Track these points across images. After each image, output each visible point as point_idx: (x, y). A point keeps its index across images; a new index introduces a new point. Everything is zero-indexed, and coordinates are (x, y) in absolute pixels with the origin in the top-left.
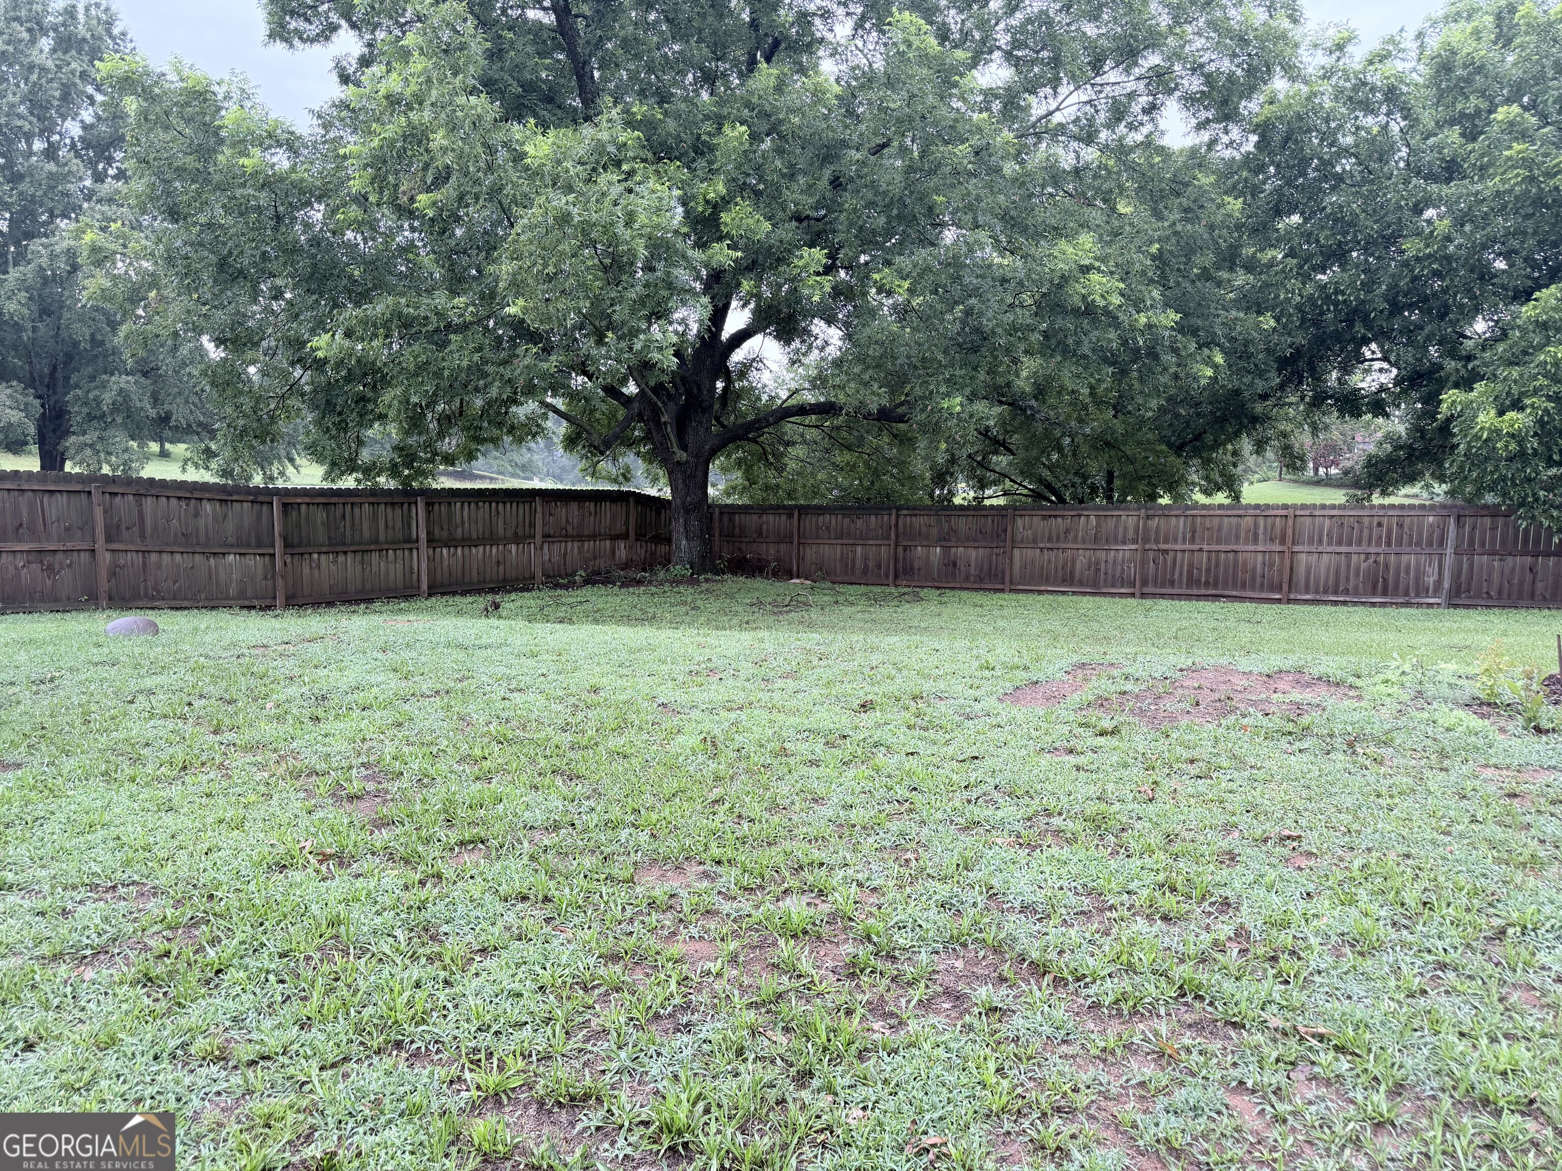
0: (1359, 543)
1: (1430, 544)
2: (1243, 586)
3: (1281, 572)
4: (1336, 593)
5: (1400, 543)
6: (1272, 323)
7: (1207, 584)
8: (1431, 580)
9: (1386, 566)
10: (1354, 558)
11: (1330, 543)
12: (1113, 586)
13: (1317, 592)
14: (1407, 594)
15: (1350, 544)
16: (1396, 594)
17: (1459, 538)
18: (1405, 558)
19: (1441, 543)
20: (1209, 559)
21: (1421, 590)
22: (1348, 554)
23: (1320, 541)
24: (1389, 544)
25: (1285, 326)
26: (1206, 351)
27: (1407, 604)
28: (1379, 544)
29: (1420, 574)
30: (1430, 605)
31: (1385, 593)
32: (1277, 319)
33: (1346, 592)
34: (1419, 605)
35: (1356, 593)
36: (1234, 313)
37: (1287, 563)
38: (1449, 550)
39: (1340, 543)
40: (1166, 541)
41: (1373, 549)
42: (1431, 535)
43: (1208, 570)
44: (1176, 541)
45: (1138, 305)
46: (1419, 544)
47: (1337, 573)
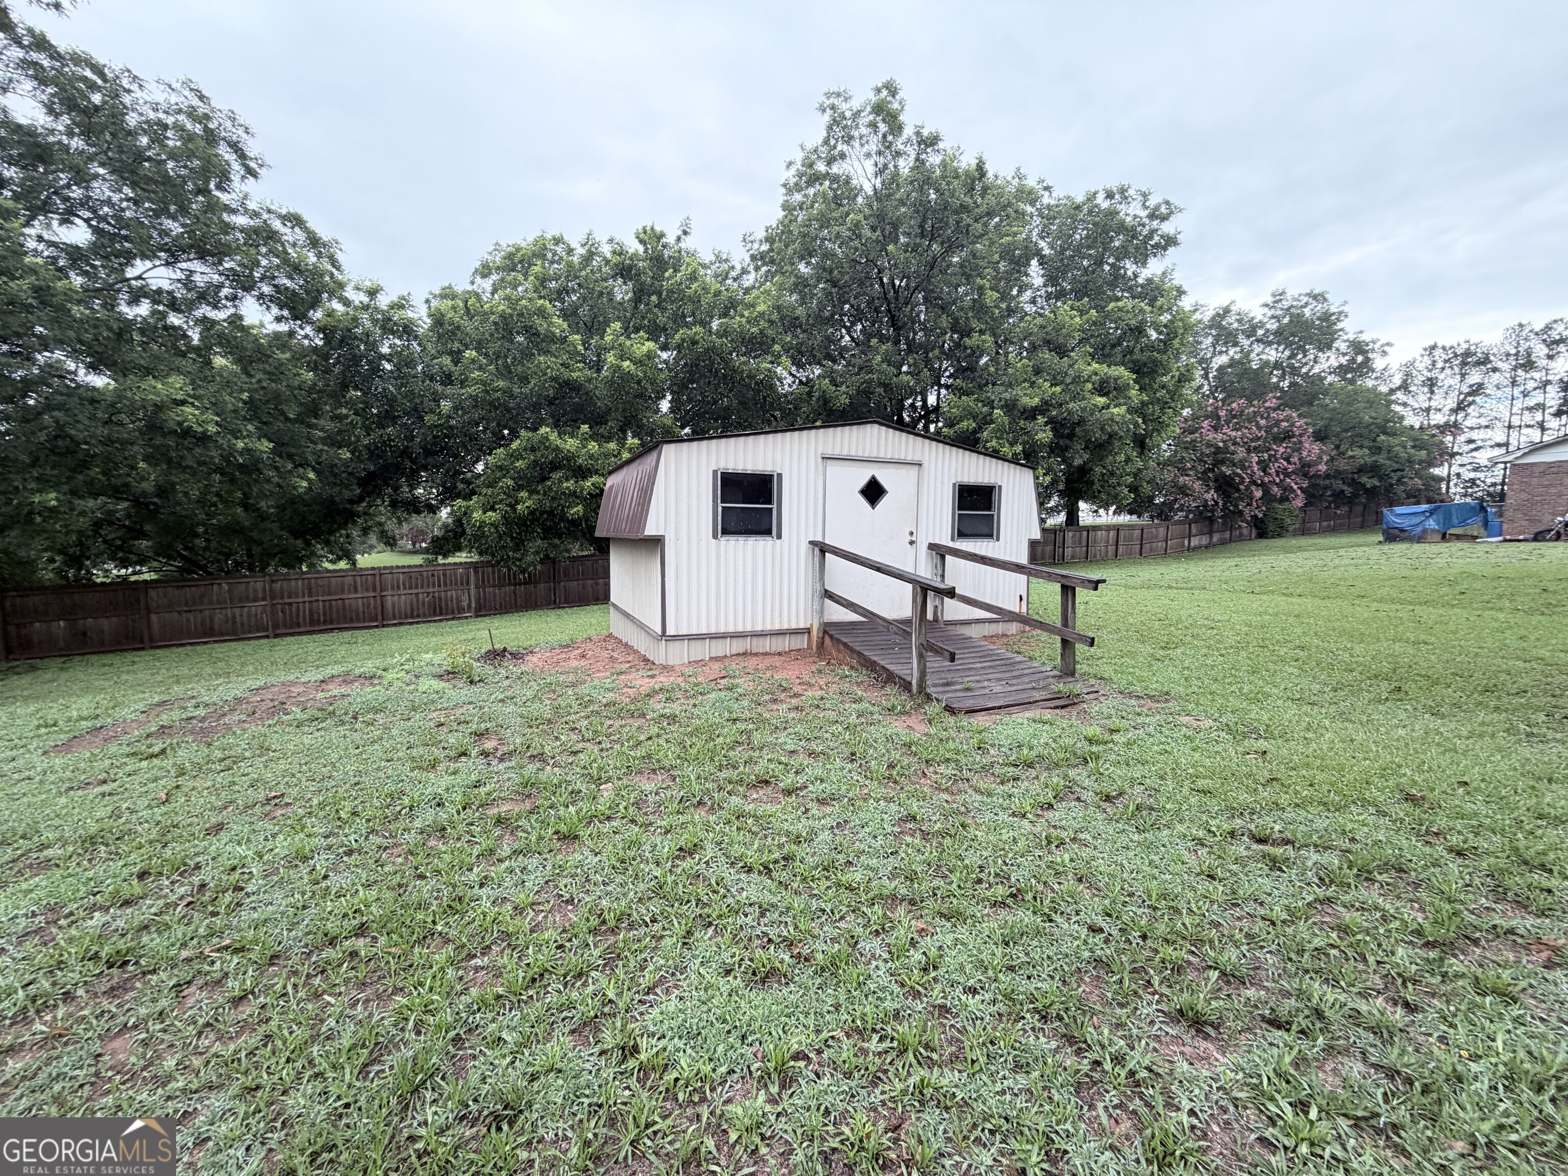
0: (422, 587)
1: (462, 584)
2: (351, 620)
3: (375, 608)
4: (412, 617)
5: (445, 585)
6: (348, 455)
7: (325, 622)
8: (465, 604)
9: (440, 599)
10: (421, 596)
11: (405, 588)
12: (250, 632)
13: (400, 618)
14: (453, 613)
15: (417, 588)
16: (447, 614)
17: (477, 579)
18: (449, 593)
19: (468, 583)
20: (324, 606)
21: (461, 610)
22: (417, 594)
23: (398, 587)
24: (439, 586)
25: (358, 457)
26: (301, 470)
27: (453, 619)
28: (434, 586)
29: (459, 601)
30: (466, 618)
31: (441, 614)
32: (353, 453)
33: (418, 616)
34: (459, 618)
35: (424, 616)
36: (320, 447)
37: (379, 602)
38: (472, 587)
39: (411, 588)
40: (290, 597)
41: (431, 590)
42: (462, 579)
43: (325, 614)
44: (297, 597)
45: (236, 434)
46: (456, 584)
47: (411, 604)
